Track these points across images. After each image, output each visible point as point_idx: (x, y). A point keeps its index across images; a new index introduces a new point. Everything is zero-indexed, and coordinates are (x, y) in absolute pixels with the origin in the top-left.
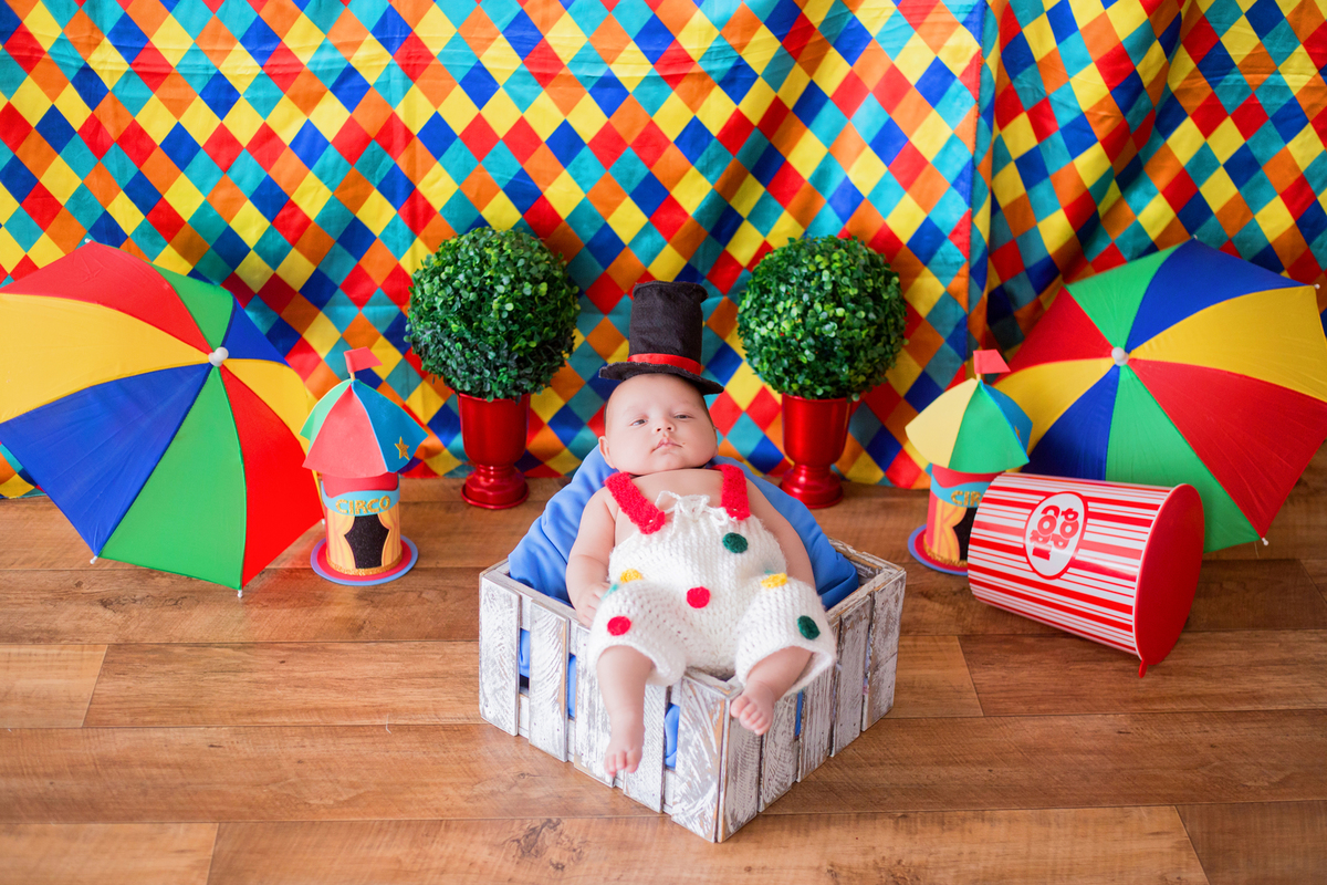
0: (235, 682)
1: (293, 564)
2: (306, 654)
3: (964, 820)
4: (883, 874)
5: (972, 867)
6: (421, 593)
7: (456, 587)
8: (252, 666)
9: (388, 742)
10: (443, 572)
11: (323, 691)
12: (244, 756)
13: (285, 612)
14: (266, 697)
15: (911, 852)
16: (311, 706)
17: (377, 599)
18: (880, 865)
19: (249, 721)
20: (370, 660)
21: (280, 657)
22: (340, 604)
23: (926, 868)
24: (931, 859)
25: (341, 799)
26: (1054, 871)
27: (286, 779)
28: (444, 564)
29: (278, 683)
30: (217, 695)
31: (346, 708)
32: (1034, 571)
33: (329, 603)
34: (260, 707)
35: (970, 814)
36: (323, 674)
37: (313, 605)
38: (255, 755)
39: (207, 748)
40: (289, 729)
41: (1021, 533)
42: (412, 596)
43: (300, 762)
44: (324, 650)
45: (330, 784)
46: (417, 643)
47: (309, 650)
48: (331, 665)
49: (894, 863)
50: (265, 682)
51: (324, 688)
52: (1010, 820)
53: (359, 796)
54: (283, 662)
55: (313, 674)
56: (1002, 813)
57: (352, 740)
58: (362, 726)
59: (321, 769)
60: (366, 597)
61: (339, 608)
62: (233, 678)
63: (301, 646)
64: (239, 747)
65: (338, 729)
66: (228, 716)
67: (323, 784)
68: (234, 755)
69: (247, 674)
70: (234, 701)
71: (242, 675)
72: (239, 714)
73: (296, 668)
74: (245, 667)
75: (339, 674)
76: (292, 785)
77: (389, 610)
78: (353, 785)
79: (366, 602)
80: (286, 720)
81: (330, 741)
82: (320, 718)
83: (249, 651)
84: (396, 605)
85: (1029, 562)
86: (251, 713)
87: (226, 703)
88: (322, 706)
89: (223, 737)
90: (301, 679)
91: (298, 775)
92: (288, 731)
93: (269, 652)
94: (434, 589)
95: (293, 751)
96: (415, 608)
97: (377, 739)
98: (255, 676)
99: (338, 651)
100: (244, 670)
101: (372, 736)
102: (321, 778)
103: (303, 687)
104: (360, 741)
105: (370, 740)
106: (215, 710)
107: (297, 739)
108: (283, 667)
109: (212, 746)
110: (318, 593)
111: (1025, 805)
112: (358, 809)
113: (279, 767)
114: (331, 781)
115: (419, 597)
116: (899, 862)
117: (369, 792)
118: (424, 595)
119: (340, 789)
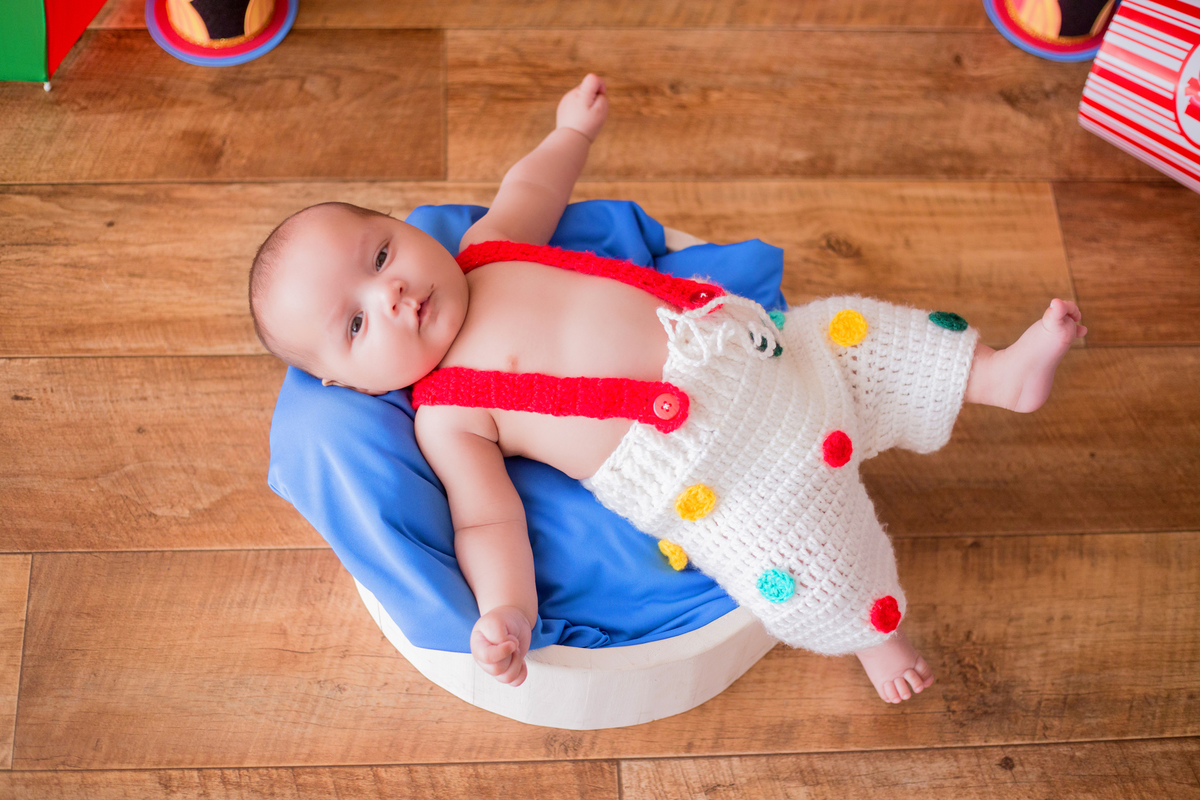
0: (45, 266)
1: (122, 20)
2: (143, 208)
3: (1056, 552)
4: (946, 659)
5: (1066, 646)
6: (303, 80)
7: (355, 70)
8: (68, 233)
9: (263, 391)
10: (333, 38)
11: (169, 284)
12: (62, 418)
13: (111, 120)
14: (89, 297)
15: (984, 615)
16: (152, 315)
17: (241, 92)
18: (943, 641)
19: (65, 345)
20: (233, 219)
21: (105, 214)
22: (188, 103)
23: (1004, 648)
24: (1011, 630)
25: (199, 506)
26: (1172, 654)
27: (123, 466)
28: (338, 21)
29: (105, 268)
30: (20, 292)
31: (202, 320)
32: (1183, 133)
33: (173, 102)
34: (80, 318)
35: (1064, 540)
36: (168, 248)
37: (151, 106)
38: (77, 416)
39: (9, 402)
40: (122, 363)
41: (1175, 76)
42: (291, 87)
43: (140, 430)
44: (170, 199)
45: (183, 476)
46: (298, 185)
47: (148, 199)
48: (178, 231)
49: (962, 636)
50: (87, 266)
51: (170, 278)
52: (1120, 554)
53: (226, 500)
54: (111, 224)
55: (153, 249)
56: (1106, 540)
57: (212, 386)
58: (226, 357)
59: (171, 445)
60: (224, 86)
61: (188, 111)
62: (41, 258)
63: (136, 191)
64: (55, 399)
65: (193, 364)
66: (37, 337)
67: (174, 476)
68: (48, 416)
69: (61, 250)
70: (43, 305)
71: (54, 251)
72: (53, 332)
73: (131, 237)
74: (58, 234)
75: (189, 249)
76: (130, 476)
77: (257, 117)
78: (216, 479)
79: (224, 101)
80: (119, 344)
81: (182, 388)
82: (166, 339)
83: (63, 200)
84: (267, 107)
85: (1177, 121)
86: (69, 331)
87: (33, 310)
88: (168, 316)
89: (31, 378)
90: (137, 259)
91: (139, 457)
92: (121, 368)
93: (92, 204)
94: (321, 72)
95: (130, 406)
96: (296, 114)
97: (246, 383)
98: (75, 253)
99: (189, 203)
100: (56, 242)
101: (239, 378)
102: (169, 464)
103: (141, 276)
104: (222, 387)
105: (236, 386)
106: (19, 324)
107: (135, 383)
108: (112, 235)
109: (17, 398)
110: (158, 80)
111: (1138, 524)
112: (223, 527)
113: (112, 440)
114: (185, 471)
115: (301, 88)
116: (968, 635)
117: (238, 492)
118: (308, 86)
119: (197, 486)
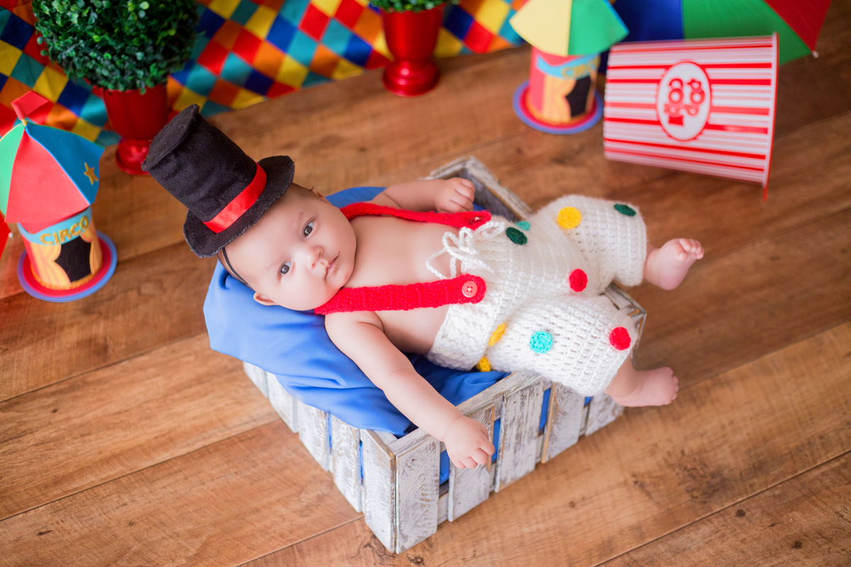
0: (23, 450)
1: (6, 291)
2: (72, 394)
3: (708, 390)
4: (677, 470)
5: (739, 438)
6: (139, 289)
7: (168, 273)
8: (30, 426)
9: (198, 473)
10: (146, 259)
11: (109, 432)
12: (77, 535)
13: (27, 351)
14: (61, 458)
15: (686, 438)
16: (107, 454)
17: (103, 308)
18: (671, 461)
19: (59, 492)
20: (133, 382)
21: (49, 406)
22: (72, 325)
23: (706, 452)
24: (705, 441)
25: (190, 554)
26: (799, 419)
27: (130, 549)
28: (144, 248)
29: (63, 438)
30: (14, 470)
31: (140, 446)
32: (670, 136)
33: (62, 328)
34: (61, 472)
35: (709, 382)
36: (99, 412)
37: (48, 334)
38: (86, 530)
39: (37, 538)
40: (101, 489)
41: (654, 106)
42: (133, 295)
43: (131, 524)
44: (86, 384)
45: (171, 540)
46: (165, 348)
47: (73, 388)
48: (101, 400)
49: (679, 455)
50: (51, 440)
51: (108, 429)
52: (743, 378)
53: (205, 545)
54: (55, 411)
55: (89, 416)
56: (731, 373)
57: (165, 482)
58: (165, 462)
59: (155, 525)
60: (89, 308)
61: (75, 329)
62: (19, 446)
63: (62, 386)
64: (66, 525)
65: (148, 474)
66: (38, 493)
67: (165, 543)
68: (67, 537)
69: (29, 437)
70: (33, 473)
71: (25, 439)
72: (46, 487)
73: (72, 414)
74: (23, 428)
75: (113, 408)
76: (137, 553)
77: (120, 318)
78: (194, 535)
79: (94, 317)
80: (94, 479)
81: (146, 490)
82: (123, 465)
83: (17, 408)
84: (123, 311)
85: (664, 130)
86: (57, 482)
87: (27, 478)
88: (117, 451)
89: (45, 519)
90: (82, 425)
91: (138, 540)
92: (101, 491)
93: (37, 403)
94: (148, 280)
95: (118, 512)
96: (143, 309)
97: (186, 472)
98: (39, 435)
99: (100, 381)
100: (24, 433)
101: (180, 471)
102: (160, 537)
103: (89, 434)
104: (172, 480)
105: (180, 476)
106: (22, 490)
107: (115, 498)
108: (58, 417)
109: (41, 534)
110: (46, 318)
111: (744, 358)
112: (211, 561)
113: (115, 536)
114: (171, 537)
115: (139, 293)
116: (683, 452)
117: (211, 537)
118: (143, 291)
119: (184, 543)
